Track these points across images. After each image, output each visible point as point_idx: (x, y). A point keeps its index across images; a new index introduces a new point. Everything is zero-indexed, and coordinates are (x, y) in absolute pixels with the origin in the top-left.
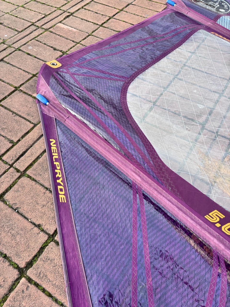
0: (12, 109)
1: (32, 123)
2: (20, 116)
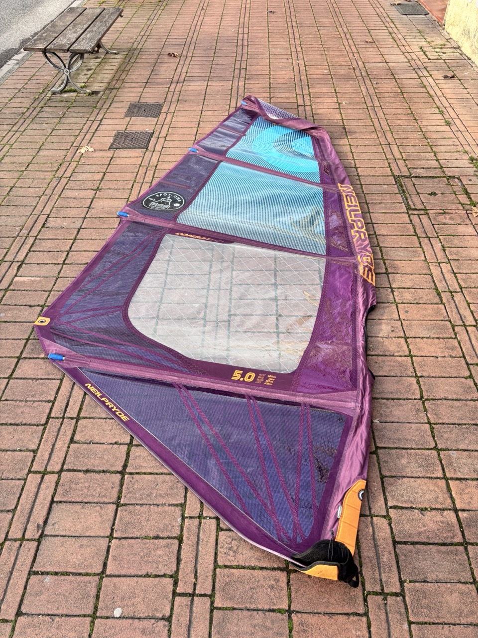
0: (28, 377)
1: (57, 379)
2: (41, 379)
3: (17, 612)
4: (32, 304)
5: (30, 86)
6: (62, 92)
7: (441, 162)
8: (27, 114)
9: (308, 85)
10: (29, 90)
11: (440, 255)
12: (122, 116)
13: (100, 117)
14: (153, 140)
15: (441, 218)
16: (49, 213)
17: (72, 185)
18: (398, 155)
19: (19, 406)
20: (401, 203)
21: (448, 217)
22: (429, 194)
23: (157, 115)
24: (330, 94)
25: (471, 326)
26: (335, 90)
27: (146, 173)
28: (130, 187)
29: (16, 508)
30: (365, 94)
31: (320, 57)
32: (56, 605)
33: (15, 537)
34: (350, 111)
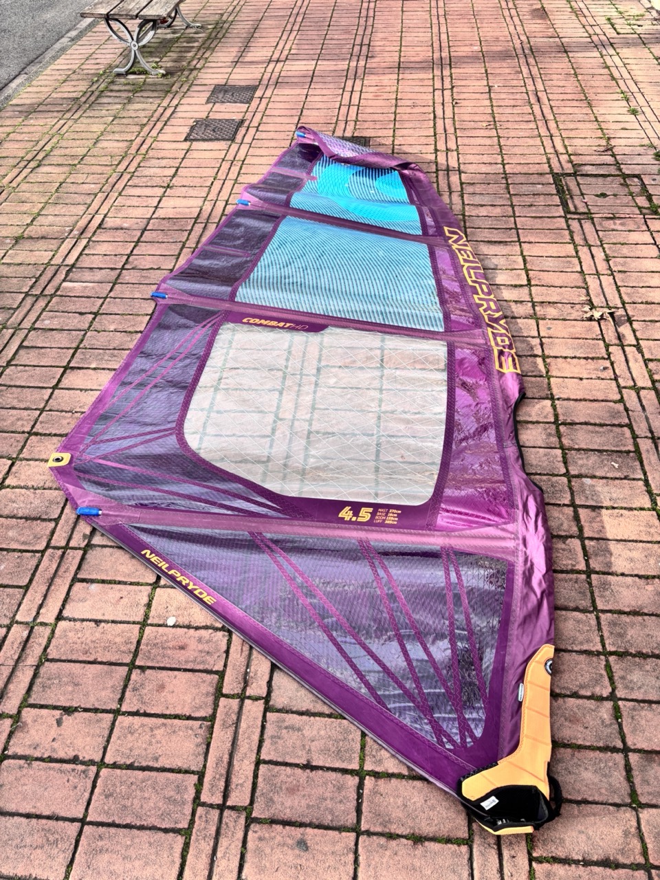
3: (58, 616)
4: (83, 311)
5: (88, 67)
6: (128, 73)
7: (618, 157)
8: (83, 99)
9: (450, 65)
10: (85, 72)
11: (602, 266)
12: (204, 102)
13: (175, 102)
14: (242, 131)
15: (610, 224)
16: (106, 212)
17: (135, 181)
18: (561, 149)
19: (64, 418)
20: (558, 206)
21: (618, 222)
22: (597, 196)
23: (249, 102)
24: (479, 75)
25: (630, 345)
26: (486, 71)
27: (230, 169)
28: (209, 184)
29: (60, 517)
30: (525, 76)
31: (470, 30)
32: (102, 611)
33: (58, 545)
34: (503, 96)
